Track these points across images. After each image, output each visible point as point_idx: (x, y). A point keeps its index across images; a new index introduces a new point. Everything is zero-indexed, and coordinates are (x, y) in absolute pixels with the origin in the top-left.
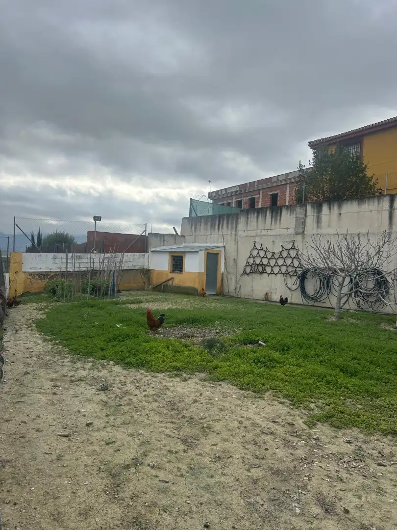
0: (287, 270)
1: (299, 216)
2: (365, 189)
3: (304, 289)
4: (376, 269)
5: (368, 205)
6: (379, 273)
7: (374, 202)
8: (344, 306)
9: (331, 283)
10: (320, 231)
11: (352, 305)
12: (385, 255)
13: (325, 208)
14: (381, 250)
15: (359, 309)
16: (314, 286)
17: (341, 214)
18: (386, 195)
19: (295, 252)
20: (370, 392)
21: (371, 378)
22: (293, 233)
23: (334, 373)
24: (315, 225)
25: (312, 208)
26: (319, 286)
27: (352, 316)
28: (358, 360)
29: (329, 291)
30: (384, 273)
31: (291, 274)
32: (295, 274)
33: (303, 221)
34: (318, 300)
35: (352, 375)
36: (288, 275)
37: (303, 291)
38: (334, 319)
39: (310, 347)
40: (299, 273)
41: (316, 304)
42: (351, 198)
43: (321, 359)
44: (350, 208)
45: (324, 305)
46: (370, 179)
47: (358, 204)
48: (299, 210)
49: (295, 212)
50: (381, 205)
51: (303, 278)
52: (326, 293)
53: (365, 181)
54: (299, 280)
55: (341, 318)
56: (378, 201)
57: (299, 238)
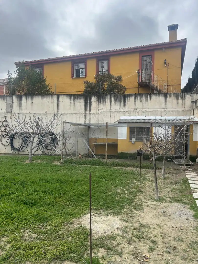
0: (2, 134)
1: (8, 102)
2: (45, 91)
3: (13, 145)
4: (51, 132)
5: (47, 99)
6: (53, 134)
7: (49, 98)
8: (36, 153)
9: (28, 140)
10: (21, 112)
11: (40, 152)
12: (55, 125)
13: (24, 99)
14: (53, 122)
15: (43, 154)
16: (19, 143)
17: (32, 103)
18: (55, 94)
19: (7, 124)
20: (43, 219)
21: (45, 204)
22: (5, 112)
23: (18, 209)
24: (18, 108)
25: (16, 98)
26: (21, 143)
27: (39, 158)
28: (38, 192)
29: (27, 145)
30: (55, 134)
31: (5, 136)
32: (7, 136)
33: (11, 105)
34: (21, 151)
35: (33, 205)
36: (3, 137)
37: (12, 146)
38: (28, 162)
39: (6, 187)
40: (9, 135)
41: (20, 153)
42: (38, 94)
43: (12, 196)
44: (37, 100)
45: (24, 153)
46: (48, 86)
47: (42, 98)
48: (9, 99)
49: (6, 100)
50: (53, 99)
51: (12, 138)
52: (26, 146)
53: (45, 87)
54: (9, 140)
55: (33, 161)
56: (52, 97)
57: (9, 116)
